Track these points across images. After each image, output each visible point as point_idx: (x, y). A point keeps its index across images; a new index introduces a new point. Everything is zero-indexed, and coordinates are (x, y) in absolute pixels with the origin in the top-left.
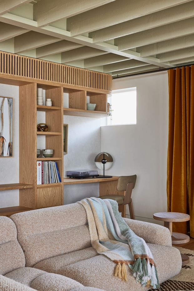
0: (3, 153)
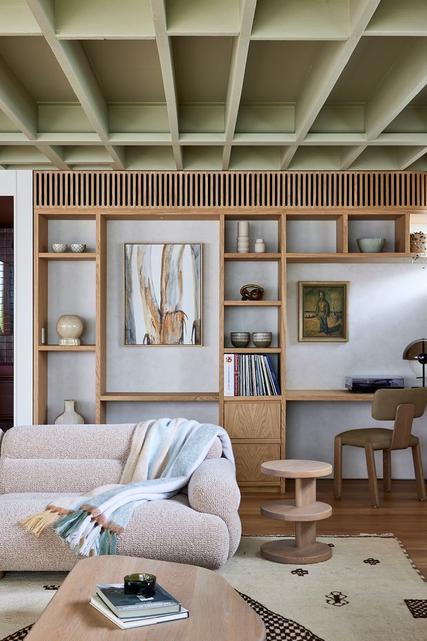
0: (182, 339)
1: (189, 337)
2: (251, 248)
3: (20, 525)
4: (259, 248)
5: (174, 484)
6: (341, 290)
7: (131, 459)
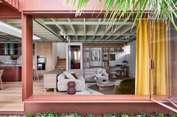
1: (98, 60)
2: (105, 51)
3: (89, 77)
4: (106, 51)
5: (102, 74)
6: (115, 55)
7: (97, 72)
